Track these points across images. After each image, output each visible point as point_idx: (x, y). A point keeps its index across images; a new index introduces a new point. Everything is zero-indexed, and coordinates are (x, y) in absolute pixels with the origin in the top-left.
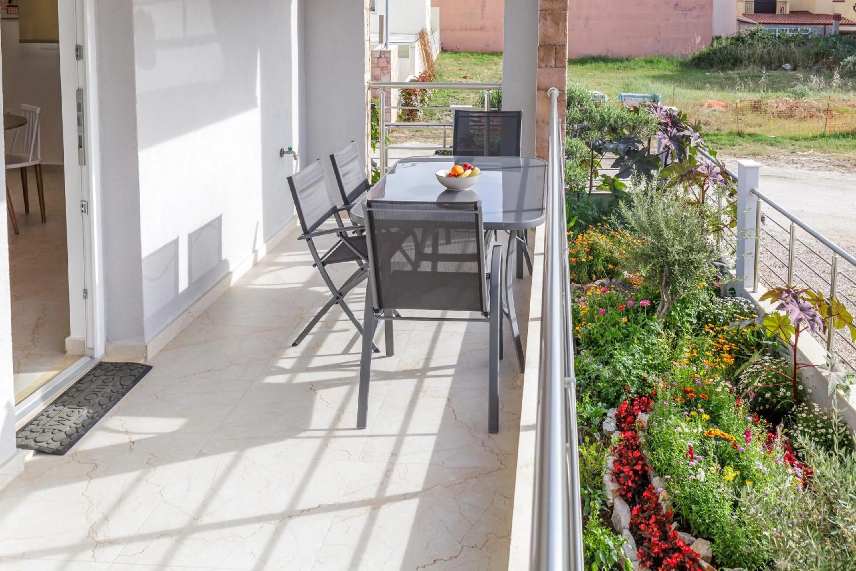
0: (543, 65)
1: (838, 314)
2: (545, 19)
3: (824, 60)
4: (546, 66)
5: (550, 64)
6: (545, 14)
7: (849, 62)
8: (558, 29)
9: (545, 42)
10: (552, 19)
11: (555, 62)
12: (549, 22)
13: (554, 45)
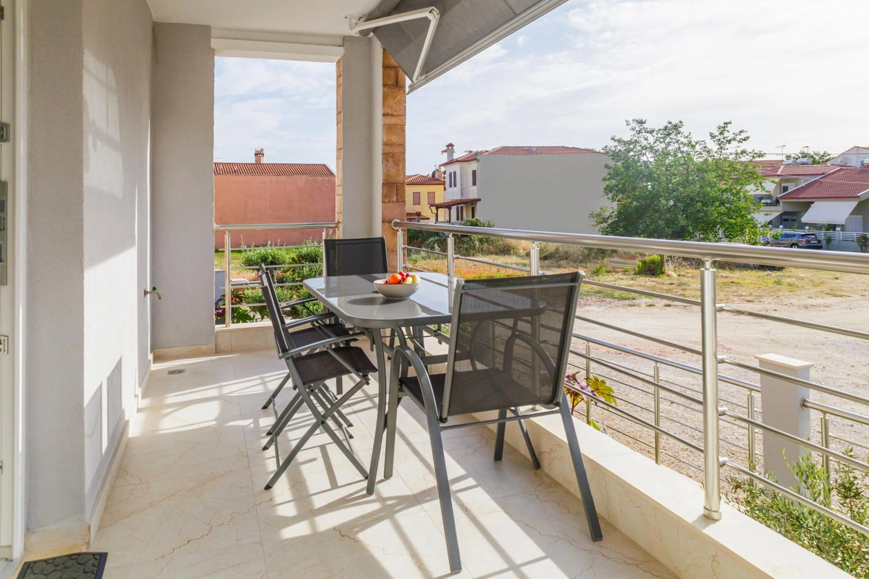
0: (387, 201)
1: (597, 389)
2: (388, 161)
3: (415, 241)
4: (389, 202)
5: (392, 200)
6: (387, 157)
7: (431, 241)
8: (399, 170)
9: (388, 180)
10: (393, 161)
11: (397, 198)
12: (391, 164)
13: (395, 183)
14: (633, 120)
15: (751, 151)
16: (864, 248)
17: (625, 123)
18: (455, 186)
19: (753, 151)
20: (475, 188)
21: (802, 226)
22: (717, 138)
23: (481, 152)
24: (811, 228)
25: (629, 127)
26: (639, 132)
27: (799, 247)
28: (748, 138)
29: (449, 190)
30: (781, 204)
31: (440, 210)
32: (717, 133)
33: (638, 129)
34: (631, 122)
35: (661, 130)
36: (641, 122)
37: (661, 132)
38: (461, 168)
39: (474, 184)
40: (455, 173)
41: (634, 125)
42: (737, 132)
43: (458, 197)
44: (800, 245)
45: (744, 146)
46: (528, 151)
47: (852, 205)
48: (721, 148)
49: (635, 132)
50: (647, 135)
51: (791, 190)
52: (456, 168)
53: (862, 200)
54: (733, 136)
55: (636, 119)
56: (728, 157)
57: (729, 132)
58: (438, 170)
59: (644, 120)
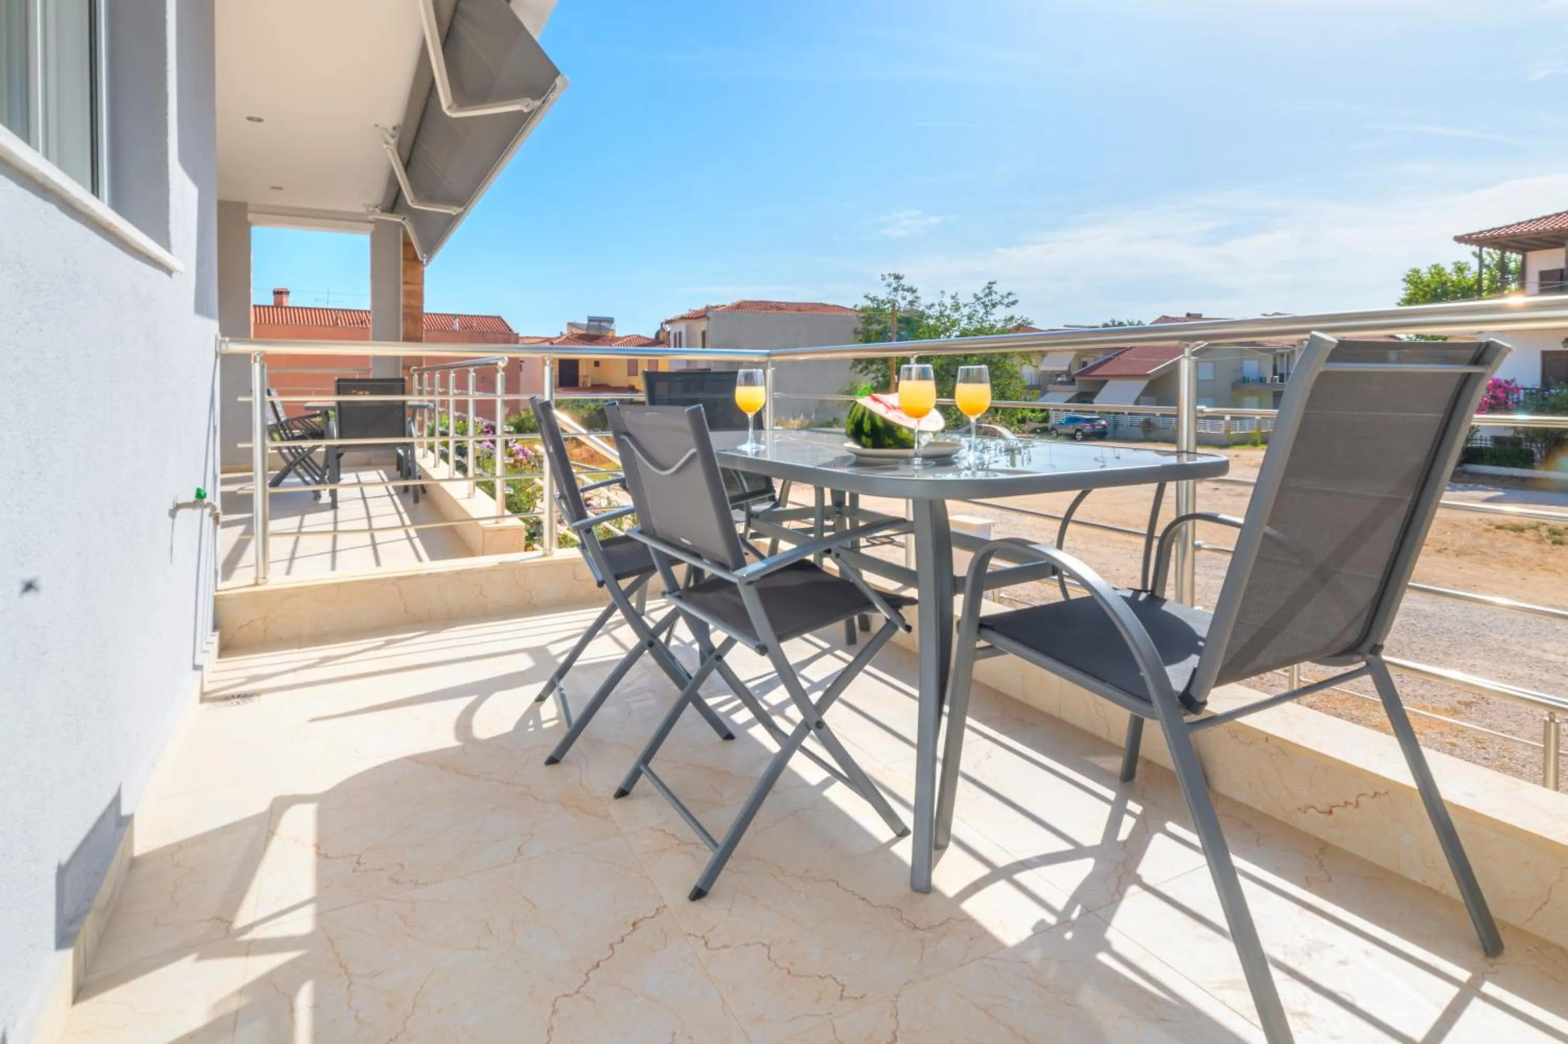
14: (889, 274)
15: (1019, 317)
16: (1147, 434)
17: (881, 278)
19: (1022, 317)
22: (982, 300)
23: (713, 308)
25: (885, 283)
26: (896, 290)
28: (1017, 301)
30: (1077, 383)
32: (981, 295)
33: (894, 285)
34: (887, 276)
36: (898, 277)
38: (688, 329)
40: (680, 333)
41: (891, 280)
42: (1005, 294)
45: (1012, 311)
46: (778, 307)
47: (1142, 384)
48: (987, 313)
49: (891, 289)
50: (906, 293)
51: (1089, 365)
52: (682, 327)
53: (1150, 379)
54: (1000, 298)
55: (892, 273)
56: (995, 323)
57: (996, 293)
58: (662, 329)
59: (901, 275)
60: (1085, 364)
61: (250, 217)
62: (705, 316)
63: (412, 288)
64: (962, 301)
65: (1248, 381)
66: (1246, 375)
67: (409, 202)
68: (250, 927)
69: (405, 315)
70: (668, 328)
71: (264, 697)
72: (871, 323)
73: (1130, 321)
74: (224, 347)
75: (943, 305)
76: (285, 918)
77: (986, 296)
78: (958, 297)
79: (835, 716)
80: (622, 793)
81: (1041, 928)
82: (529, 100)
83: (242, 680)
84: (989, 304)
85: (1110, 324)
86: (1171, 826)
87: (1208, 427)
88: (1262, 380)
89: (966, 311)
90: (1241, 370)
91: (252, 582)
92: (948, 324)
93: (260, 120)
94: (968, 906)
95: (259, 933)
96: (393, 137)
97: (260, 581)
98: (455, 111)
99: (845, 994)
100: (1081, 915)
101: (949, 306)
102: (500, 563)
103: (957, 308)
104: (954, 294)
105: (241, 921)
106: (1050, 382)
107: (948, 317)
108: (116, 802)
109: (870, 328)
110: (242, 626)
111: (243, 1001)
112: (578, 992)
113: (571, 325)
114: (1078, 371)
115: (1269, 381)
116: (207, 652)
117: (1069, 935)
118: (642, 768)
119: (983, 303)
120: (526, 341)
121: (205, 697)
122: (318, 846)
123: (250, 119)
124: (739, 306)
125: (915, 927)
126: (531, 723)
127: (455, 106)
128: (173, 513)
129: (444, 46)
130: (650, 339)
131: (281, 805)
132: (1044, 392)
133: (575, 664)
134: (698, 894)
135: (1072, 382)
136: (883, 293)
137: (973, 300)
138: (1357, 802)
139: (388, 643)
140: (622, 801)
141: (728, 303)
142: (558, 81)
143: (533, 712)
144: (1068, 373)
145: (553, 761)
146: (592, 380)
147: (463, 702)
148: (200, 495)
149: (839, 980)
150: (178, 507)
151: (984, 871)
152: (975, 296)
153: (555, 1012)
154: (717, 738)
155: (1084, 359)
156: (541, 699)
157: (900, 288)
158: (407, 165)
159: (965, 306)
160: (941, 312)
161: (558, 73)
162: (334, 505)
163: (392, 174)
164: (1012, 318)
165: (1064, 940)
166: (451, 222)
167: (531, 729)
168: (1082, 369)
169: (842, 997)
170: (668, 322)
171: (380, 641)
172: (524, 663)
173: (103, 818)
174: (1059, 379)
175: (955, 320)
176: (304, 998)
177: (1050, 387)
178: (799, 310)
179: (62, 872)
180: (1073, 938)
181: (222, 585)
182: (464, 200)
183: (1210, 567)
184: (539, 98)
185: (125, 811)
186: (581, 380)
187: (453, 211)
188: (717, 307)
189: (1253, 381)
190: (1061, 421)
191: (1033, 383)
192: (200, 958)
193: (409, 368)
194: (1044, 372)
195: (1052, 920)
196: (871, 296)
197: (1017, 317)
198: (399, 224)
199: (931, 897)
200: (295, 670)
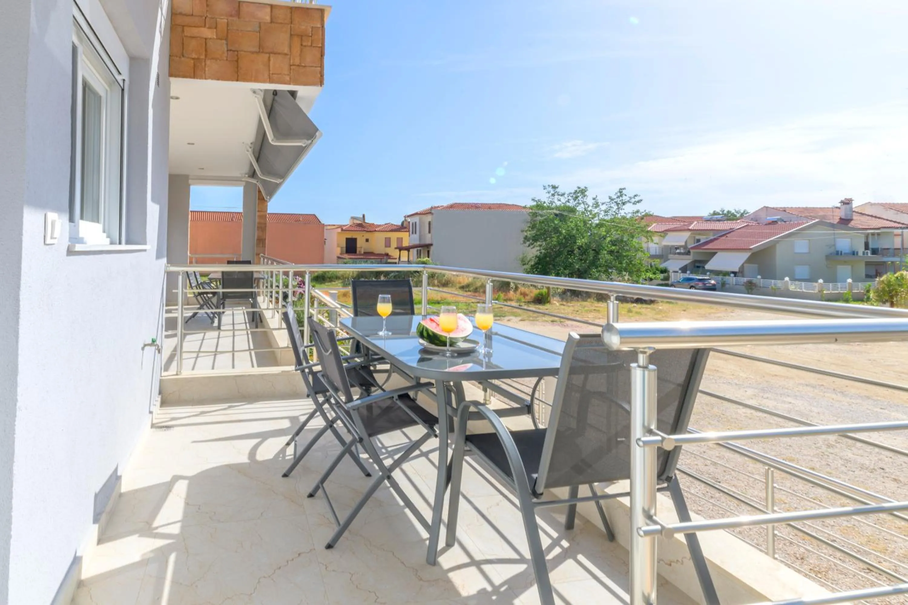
15: (643, 211)
16: (750, 291)
17: (543, 188)
18: (416, 233)
19: (645, 211)
20: (429, 235)
21: (704, 272)
23: (435, 207)
24: (712, 274)
25: (546, 191)
26: (553, 195)
27: (696, 289)
28: (641, 200)
29: (412, 236)
30: (692, 254)
31: (402, 252)
32: (614, 197)
33: (552, 192)
34: (547, 187)
35: (571, 193)
36: (554, 187)
37: (571, 195)
38: (420, 220)
39: (429, 232)
40: (416, 223)
41: (550, 189)
42: (632, 196)
43: (417, 242)
44: (697, 287)
45: (638, 207)
46: (476, 206)
47: (746, 256)
48: (618, 208)
49: (550, 194)
50: (560, 197)
51: (702, 241)
52: (416, 219)
53: (752, 251)
54: (628, 199)
55: (550, 185)
56: (625, 215)
57: (626, 195)
58: (405, 220)
59: (557, 186)
60: (698, 241)
61: (190, 181)
62: (430, 213)
63: (262, 213)
64: (600, 201)
65: (841, 254)
66: (837, 249)
67: (259, 175)
68: (157, 528)
69: (258, 227)
70: (409, 220)
71: (175, 428)
72: (536, 216)
73: (737, 210)
74: (168, 269)
75: (587, 204)
76: (169, 526)
77: (618, 197)
78: (598, 198)
79: (397, 474)
80: (311, 496)
81: (483, 592)
82: (306, 141)
83: (169, 419)
84: (620, 203)
85: (721, 213)
86: (580, 557)
87: (803, 288)
88: (854, 253)
89: (603, 207)
90: (834, 245)
91: (175, 373)
92: (590, 216)
93: (193, 144)
94: (451, 575)
95: (160, 530)
96: (251, 148)
97: (179, 373)
98: (275, 142)
99: (377, 601)
100: (505, 590)
101: (591, 205)
102: (282, 372)
103: (597, 205)
104: (595, 197)
105: (155, 524)
106: (670, 253)
107: (591, 211)
108: (116, 470)
109: (535, 219)
110: (170, 394)
111: (152, 555)
112: (269, 577)
113: (353, 218)
114: (693, 245)
115: (860, 254)
116: (155, 405)
117: (494, 598)
118: (320, 486)
119: (615, 202)
120: (329, 227)
121: (153, 426)
122: (186, 499)
123: (189, 144)
124: (452, 206)
125: (421, 579)
126: (281, 456)
127: (275, 140)
128: (143, 349)
129: (269, 117)
130: (398, 226)
131: (176, 478)
132: (667, 259)
133: (306, 428)
134: (329, 546)
135: (688, 253)
136: (544, 197)
137: (609, 200)
138: (682, 561)
139: (230, 407)
140: (310, 499)
141: (445, 204)
142: (317, 134)
143: (283, 451)
144: (685, 247)
145: (285, 475)
146: (364, 249)
147: (255, 441)
148: (154, 341)
149: (377, 594)
150: (145, 345)
151: (467, 560)
152: (610, 198)
153: (259, 582)
154: (363, 475)
155: (698, 237)
156: (288, 444)
157: (556, 194)
158: (258, 160)
159: (603, 204)
160: (585, 209)
161: (317, 130)
162: (219, 328)
163: (251, 165)
164: (638, 212)
165: (492, 599)
166: (277, 186)
167: (280, 459)
168: (696, 244)
169: (375, 601)
170: (409, 216)
171: (226, 405)
172: (286, 424)
173: (111, 476)
174: (678, 251)
175: (596, 214)
176: (172, 558)
177: (671, 256)
178: (490, 208)
179: (96, 496)
180: (496, 599)
181: (164, 374)
182: (283, 176)
183: (781, 394)
184: (310, 139)
185: (119, 474)
186: (358, 250)
187: (278, 181)
188: (438, 207)
189: (845, 254)
190: (678, 280)
191: (657, 254)
192: (139, 536)
193: (259, 254)
194: (665, 246)
195: (489, 589)
196: (536, 199)
197: (641, 211)
198: (256, 184)
199: (435, 568)
200: (189, 417)
